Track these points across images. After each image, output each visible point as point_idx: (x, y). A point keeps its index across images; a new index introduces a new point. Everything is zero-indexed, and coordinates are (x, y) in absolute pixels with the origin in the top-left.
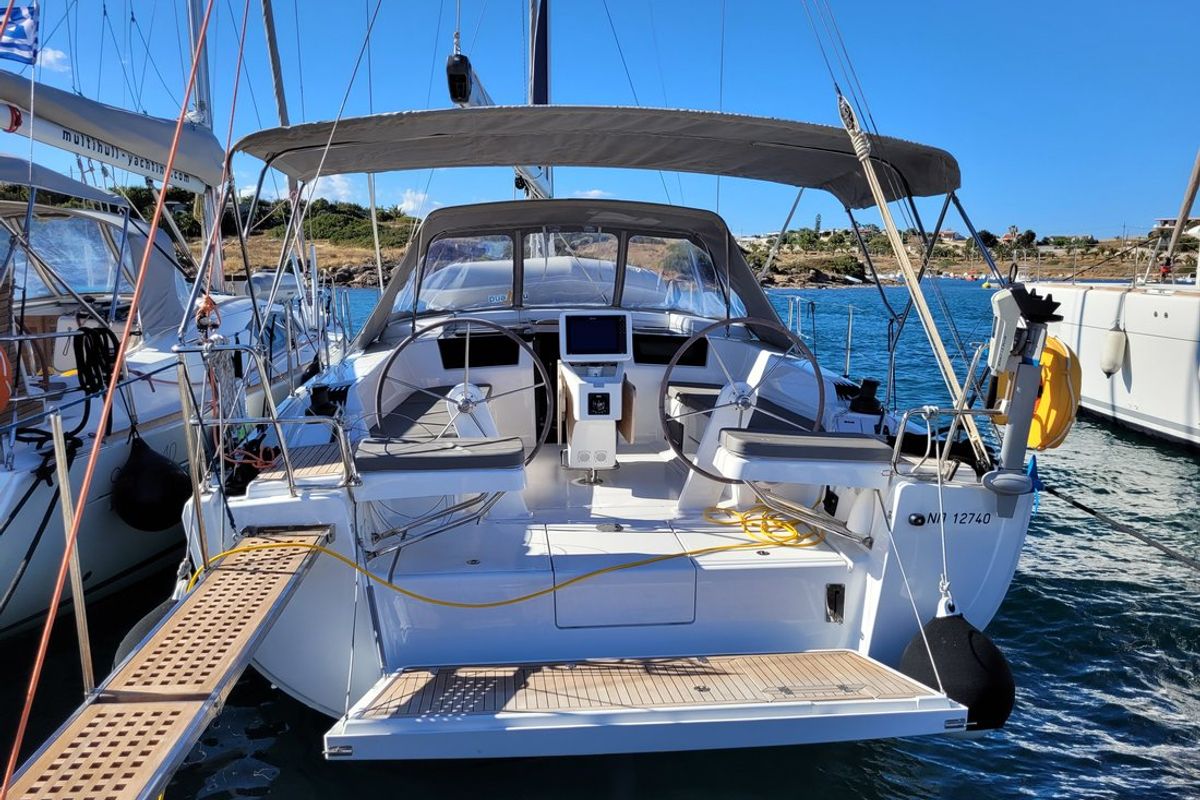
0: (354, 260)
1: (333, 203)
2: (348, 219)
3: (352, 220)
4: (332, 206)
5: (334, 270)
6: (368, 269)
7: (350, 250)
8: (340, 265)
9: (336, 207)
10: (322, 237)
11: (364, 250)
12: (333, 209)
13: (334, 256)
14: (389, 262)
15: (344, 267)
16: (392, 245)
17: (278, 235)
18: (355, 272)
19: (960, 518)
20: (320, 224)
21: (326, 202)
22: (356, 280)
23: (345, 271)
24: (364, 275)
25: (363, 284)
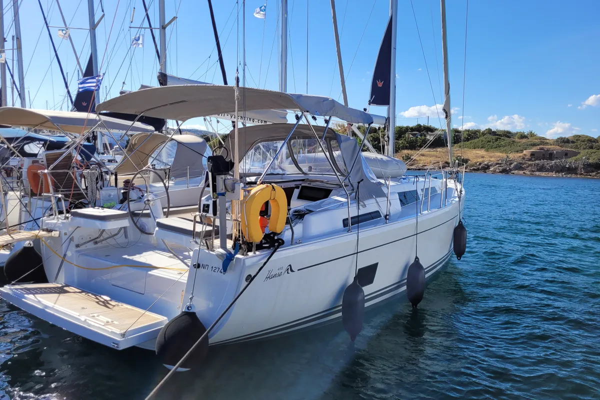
0: (492, 159)
1: (495, 130)
2: (498, 138)
3: (500, 139)
4: (494, 132)
5: (480, 164)
6: (498, 164)
7: (493, 154)
8: (483, 161)
9: (496, 132)
10: (482, 148)
11: (501, 154)
12: (494, 133)
13: (483, 157)
14: (511, 160)
15: (485, 163)
16: (517, 151)
17: (460, 147)
18: (491, 165)
19: (214, 269)
20: (482, 141)
21: (491, 130)
22: (491, 169)
23: (486, 165)
24: (495, 167)
25: (494, 172)
